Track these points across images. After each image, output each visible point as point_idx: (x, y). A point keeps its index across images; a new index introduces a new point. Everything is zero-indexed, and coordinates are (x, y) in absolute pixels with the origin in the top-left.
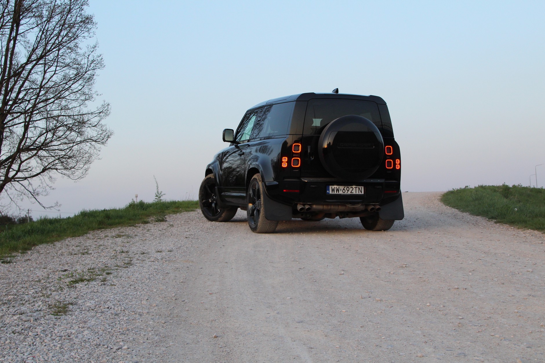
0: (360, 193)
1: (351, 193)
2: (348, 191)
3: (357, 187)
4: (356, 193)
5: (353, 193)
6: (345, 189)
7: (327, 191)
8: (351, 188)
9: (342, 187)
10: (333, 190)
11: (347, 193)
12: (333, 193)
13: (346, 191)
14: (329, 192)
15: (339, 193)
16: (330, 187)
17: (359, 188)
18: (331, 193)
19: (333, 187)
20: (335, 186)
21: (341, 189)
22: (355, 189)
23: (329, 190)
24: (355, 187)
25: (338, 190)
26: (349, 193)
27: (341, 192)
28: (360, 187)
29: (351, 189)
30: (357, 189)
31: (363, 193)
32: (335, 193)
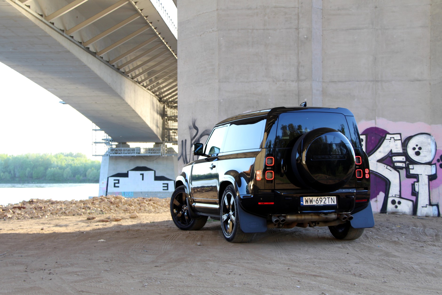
0: (333, 203)
1: (324, 203)
2: (321, 201)
3: (330, 198)
4: (329, 203)
5: (326, 203)
6: (318, 199)
7: (302, 203)
8: (324, 198)
9: (315, 198)
10: (307, 201)
11: (320, 203)
12: (307, 204)
13: (320, 202)
14: (303, 203)
15: (312, 203)
16: (304, 198)
17: (332, 199)
18: (304, 204)
19: (307, 198)
20: (309, 198)
21: (314, 201)
22: (327, 199)
23: (303, 201)
24: (327, 198)
25: (311, 201)
26: (322, 203)
27: (314, 203)
28: (333, 197)
29: (324, 200)
30: (330, 199)
31: (335, 203)
32: (309, 204)
